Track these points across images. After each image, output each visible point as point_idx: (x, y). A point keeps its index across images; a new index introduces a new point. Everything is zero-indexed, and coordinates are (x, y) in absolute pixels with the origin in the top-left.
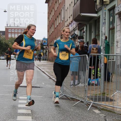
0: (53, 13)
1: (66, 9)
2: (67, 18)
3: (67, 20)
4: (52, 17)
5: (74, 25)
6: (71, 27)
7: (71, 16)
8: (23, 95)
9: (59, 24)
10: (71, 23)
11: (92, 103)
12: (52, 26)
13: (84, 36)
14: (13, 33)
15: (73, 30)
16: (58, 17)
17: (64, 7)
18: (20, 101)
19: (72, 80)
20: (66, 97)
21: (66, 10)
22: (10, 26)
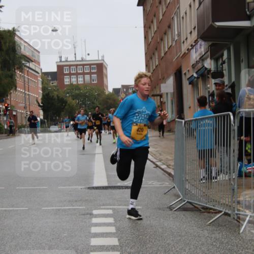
0: (155, 27)
1: (181, 16)
2: (187, 35)
3: (185, 38)
4: (153, 35)
5: (200, 48)
6: (196, 52)
7: (193, 30)
8: (101, 205)
9: (169, 49)
10: (194, 44)
11: (249, 216)
12: (154, 54)
13: (224, 72)
14: (73, 74)
15: (200, 58)
16: (165, 34)
17: (178, 11)
18: (94, 220)
19: (202, 168)
20: (191, 206)
21: (183, 18)
22: (67, 61)
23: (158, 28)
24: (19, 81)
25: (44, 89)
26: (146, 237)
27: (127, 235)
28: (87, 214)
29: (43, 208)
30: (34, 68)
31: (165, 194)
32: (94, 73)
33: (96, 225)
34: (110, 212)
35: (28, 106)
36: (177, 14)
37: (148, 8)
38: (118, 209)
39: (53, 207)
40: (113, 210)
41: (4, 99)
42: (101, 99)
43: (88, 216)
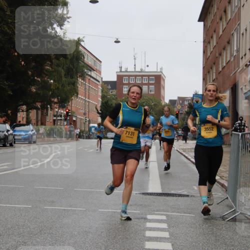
0: (214, 42)
1: (241, 32)
2: (245, 51)
3: (244, 54)
4: (212, 50)
8: (154, 211)
9: (227, 64)
12: (211, 68)
16: (224, 49)
17: (239, 27)
18: (149, 225)
21: (243, 34)
22: (126, 71)
23: (217, 43)
24: (81, 89)
25: (103, 97)
26: (199, 244)
27: (181, 242)
28: (142, 218)
29: (100, 210)
30: (95, 77)
31: (218, 204)
32: (152, 84)
33: (151, 229)
34: (164, 218)
35: (87, 113)
36: (238, 30)
37: (209, 24)
38: (172, 215)
39: (109, 209)
40: (167, 216)
41: (66, 105)
42: (157, 109)
43: (143, 220)
